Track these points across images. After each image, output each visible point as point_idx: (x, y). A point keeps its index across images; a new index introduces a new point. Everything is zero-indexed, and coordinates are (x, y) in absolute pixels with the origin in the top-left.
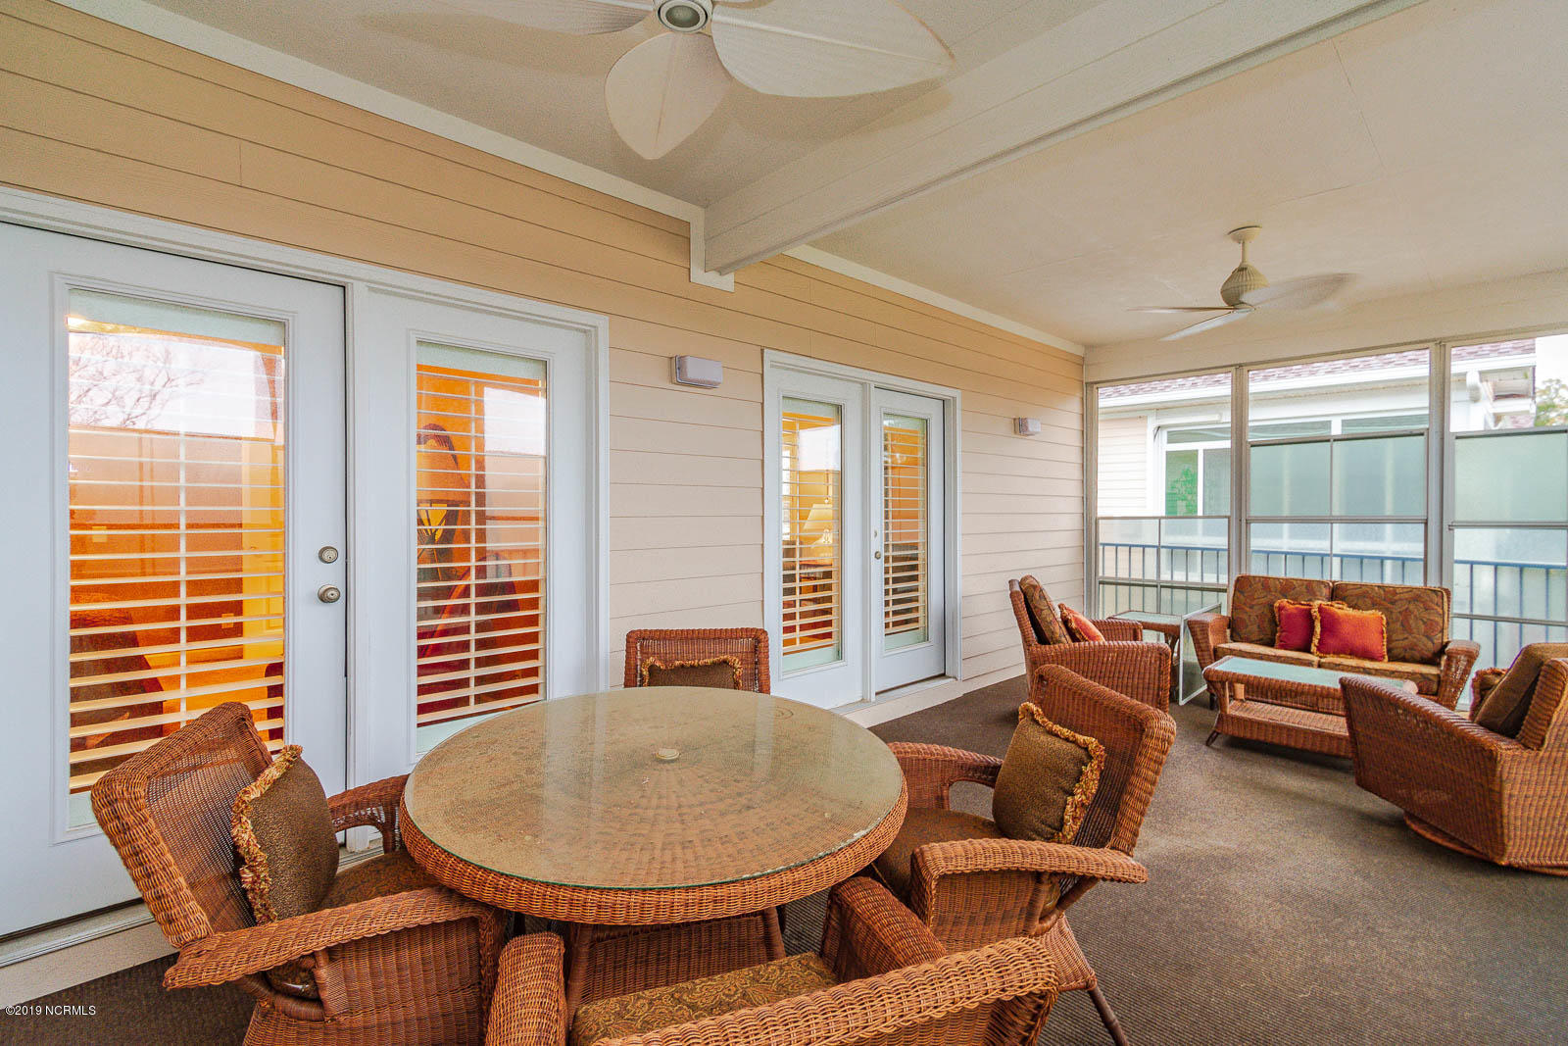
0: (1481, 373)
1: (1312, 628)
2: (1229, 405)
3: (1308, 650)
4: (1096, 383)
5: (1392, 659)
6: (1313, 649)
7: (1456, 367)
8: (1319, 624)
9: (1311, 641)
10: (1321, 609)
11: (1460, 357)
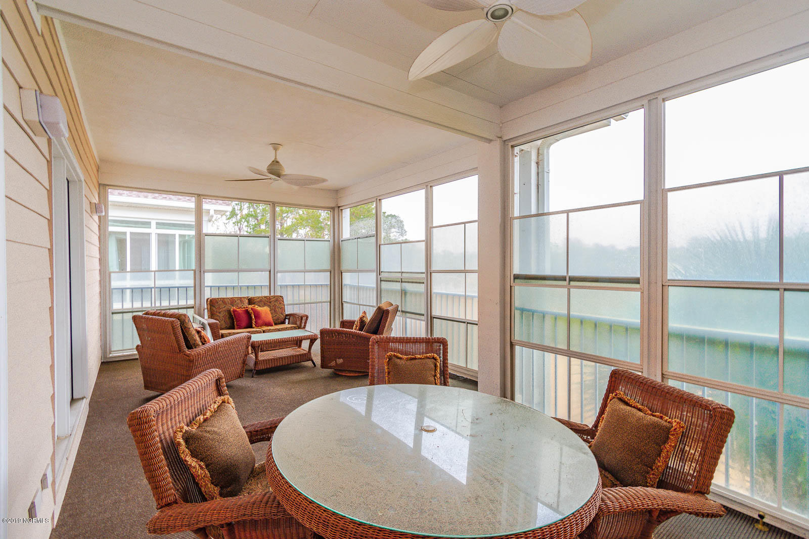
0: (215, 210)
1: (251, 317)
2: (194, 212)
3: (251, 327)
4: (108, 185)
5: (276, 324)
6: (254, 326)
7: (205, 206)
8: (253, 315)
9: (252, 323)
10: (252, 309)
11: (207, 203)
